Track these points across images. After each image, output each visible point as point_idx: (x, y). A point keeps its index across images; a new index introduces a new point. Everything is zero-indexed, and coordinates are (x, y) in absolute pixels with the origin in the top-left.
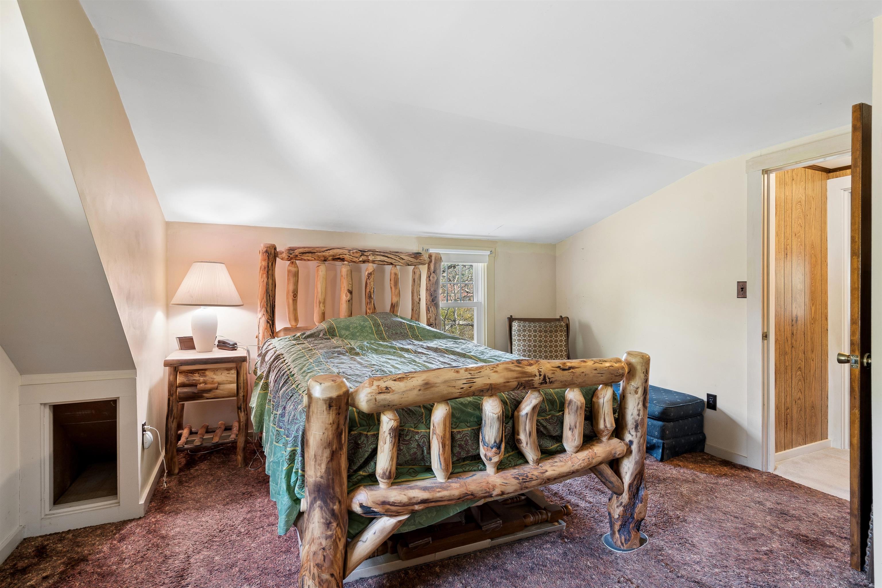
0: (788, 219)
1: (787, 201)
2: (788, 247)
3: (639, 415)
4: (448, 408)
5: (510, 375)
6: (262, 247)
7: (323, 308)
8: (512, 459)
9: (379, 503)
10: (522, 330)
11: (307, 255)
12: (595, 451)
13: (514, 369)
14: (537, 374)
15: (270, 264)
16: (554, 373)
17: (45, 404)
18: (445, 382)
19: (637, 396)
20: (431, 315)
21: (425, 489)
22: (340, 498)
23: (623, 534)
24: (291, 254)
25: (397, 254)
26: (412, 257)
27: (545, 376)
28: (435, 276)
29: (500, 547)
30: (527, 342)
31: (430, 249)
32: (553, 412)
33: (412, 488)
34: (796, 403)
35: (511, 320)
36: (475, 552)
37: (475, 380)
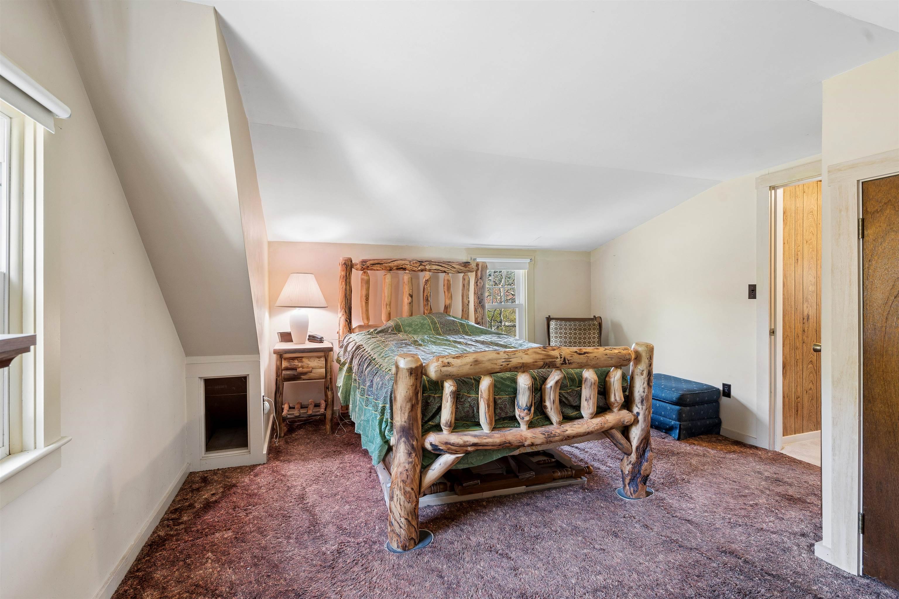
0: (799, 228)
1: (797, 212)
2: (799, 253)
3: (644, 392)
4: (491, 380)
5: (538, 357)
6: (341, 260)
7: (389, 309)
8: (540, 420)
9: (444, 443)
10: (558, 328)
11: (376, 265)
12: (607, 418)
13: (541, 352)
14: (559, 357)
15: (348, 274)
16: (572, 356)
17: (201, 378)
18: (489, 360)
19: (642, 377)
20: (479, 315)
21: (475, 436)
22: (417, 437)
23: (632, 486)
24: (364, 265)
25: (449, 264)
26: (462, 266)
27: (565, 359)
28: (482, 282)
29: (533, 492)
30: (563, 339)
31: (477, 259)
32: (573, 387)
33: (465, 435)
34: (807, 392)
35: (549, 319)
36: (513, 495)
37: (511, 360)
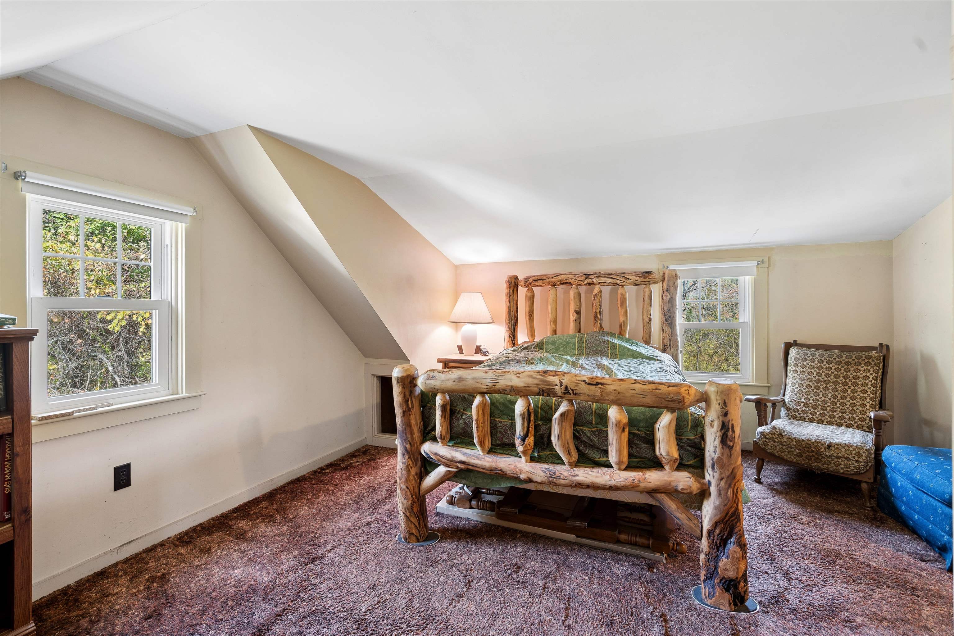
5: (530, 381)
7: (554, 326)
12: (646, 476)
14: (558, 384)
16: (577, 386)
17: (374, 375)
19: (713, 429)
23: (708, 586)
24: (526, 282)
25: (623, 275)
28: (668, 295)
31: (670, 266)
37: (498, 381)
